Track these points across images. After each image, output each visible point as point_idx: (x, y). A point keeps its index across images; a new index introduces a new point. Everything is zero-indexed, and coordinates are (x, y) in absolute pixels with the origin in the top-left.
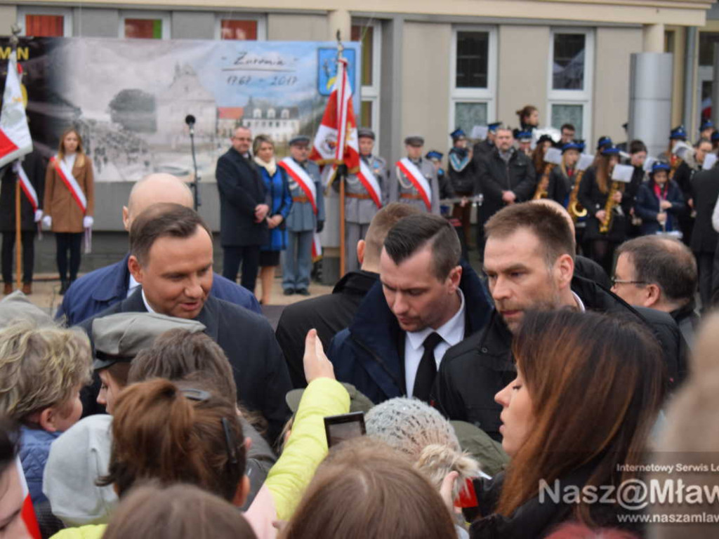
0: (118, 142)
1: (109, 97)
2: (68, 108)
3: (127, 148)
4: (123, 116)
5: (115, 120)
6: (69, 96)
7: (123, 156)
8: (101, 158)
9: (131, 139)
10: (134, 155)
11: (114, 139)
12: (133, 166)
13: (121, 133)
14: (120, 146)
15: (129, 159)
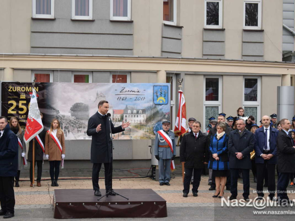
0: (74, 124)
1: (70, 105)
2: (54, 111)
3: (77, 126)
4: (76, 113)
5: (72, 115)
6: (54, 106)
7: (76, 129)
8: (67, 130)
9: (79, 123)
10: (80, 129)
11: (72, 123)
12: (80, 134)
13: (75, 121)
14: (74, 126)
15: (78, 131)
